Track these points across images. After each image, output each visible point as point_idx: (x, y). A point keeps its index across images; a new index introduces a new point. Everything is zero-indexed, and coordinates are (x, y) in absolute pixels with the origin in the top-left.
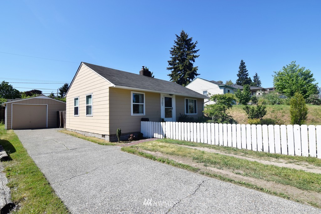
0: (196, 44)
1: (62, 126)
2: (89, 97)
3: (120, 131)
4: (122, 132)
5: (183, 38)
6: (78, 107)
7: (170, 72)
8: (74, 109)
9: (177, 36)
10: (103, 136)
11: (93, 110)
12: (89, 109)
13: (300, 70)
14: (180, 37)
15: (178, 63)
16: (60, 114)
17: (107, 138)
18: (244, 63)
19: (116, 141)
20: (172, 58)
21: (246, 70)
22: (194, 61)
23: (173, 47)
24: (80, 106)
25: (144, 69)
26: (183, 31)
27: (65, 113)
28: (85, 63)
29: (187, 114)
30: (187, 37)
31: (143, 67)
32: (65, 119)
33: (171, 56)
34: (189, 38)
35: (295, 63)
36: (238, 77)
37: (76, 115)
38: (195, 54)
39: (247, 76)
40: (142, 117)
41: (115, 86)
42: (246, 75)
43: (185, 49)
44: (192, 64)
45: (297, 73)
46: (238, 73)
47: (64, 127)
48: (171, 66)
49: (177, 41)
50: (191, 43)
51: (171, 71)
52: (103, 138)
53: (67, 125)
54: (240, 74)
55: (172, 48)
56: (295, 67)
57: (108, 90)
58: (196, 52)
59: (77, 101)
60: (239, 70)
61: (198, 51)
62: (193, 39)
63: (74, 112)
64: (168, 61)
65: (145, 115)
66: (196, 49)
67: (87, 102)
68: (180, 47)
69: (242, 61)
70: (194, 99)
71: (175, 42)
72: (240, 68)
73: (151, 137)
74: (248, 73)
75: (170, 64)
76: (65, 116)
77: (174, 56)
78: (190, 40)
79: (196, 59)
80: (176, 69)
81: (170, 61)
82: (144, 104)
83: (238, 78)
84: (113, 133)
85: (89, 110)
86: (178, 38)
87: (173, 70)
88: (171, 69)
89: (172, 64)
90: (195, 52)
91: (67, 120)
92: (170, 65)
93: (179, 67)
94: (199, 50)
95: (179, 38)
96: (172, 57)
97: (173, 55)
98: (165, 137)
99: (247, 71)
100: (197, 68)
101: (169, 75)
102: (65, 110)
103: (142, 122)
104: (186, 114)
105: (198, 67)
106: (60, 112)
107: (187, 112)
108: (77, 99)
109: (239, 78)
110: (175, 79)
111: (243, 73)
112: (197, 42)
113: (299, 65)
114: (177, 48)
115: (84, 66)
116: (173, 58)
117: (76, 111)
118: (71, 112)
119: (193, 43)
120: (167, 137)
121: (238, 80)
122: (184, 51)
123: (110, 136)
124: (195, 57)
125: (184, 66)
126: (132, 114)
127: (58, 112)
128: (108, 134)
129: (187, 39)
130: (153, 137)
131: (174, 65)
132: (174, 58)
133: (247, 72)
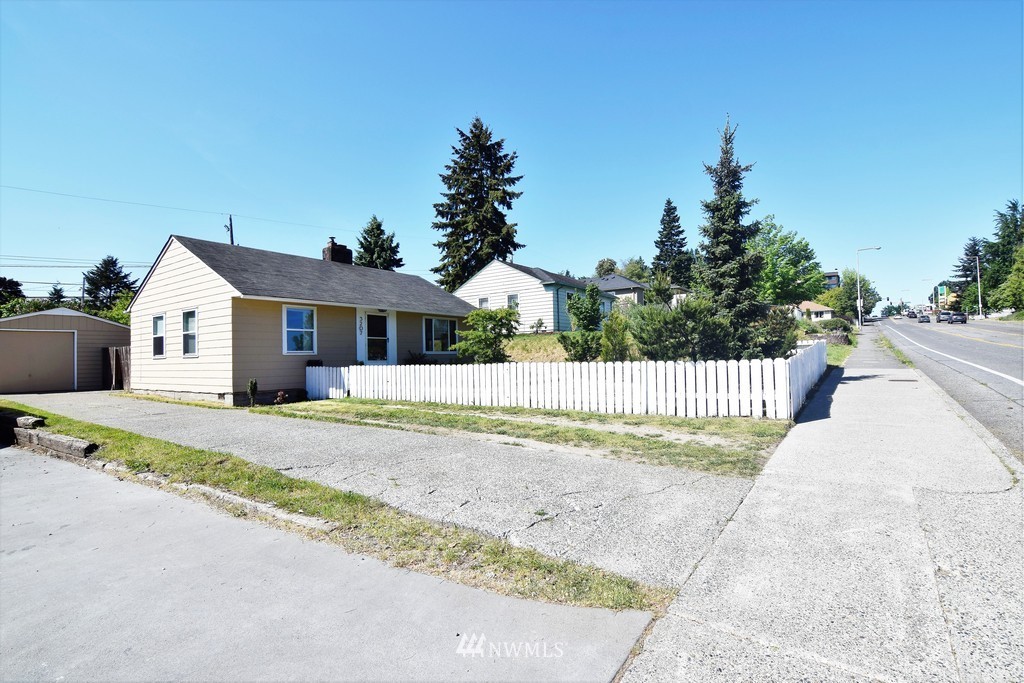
0: (512, 158)
1: (120, 386)
2: (189, 315)
3: (256, 383)
4: (260, 388)
5: (478, 142)
6: (162, 338)
7: (441, 236)
8: (152, 343)
9: (462, 134)
10: (221, 396)
11: (200, 344)
12: (190, 341)
13: (784, 240)
14: (470, 135)
15: (465, 211)
16: (111, 355)
17: (229, 400)
18: (675, 208)
19: (247, 404)
20: (447, 195)
21: (680, 229)
22: (509, 207)
23: (452, 164)
24: (169, 334)
25: (334, 244)
26: (477, 120)
27: (128, 352)
28: (180, 239)
29: (428, 353)
30: (488, 137)
31: (332, 238)
32: (128, 365)
33: (444, 189)
34: (494, 139)
35: (774, 221)
36: (659, 250)
37: (157, 356)
38: (509, 189)
39: (682, 246)
40: (308, 359)
41: (242, 296)
42: (679, 243)
43: (484, 172)
44: (501, 217)
45: (776, 246)
46: (657, 237)
47: (125, 387)
48: (444, 221)
49: (459, 146)
50: (501, 154)
51: (444, 232)
52: (221, 401)
53: (132, 380)
54: (662, 241)
55: (448, 167)
56: (774, 232)
57: (229, 304)
58: (514, 183)
59: (159, 322)
60: (660, 227)
61: (518, 179)
62: (504, 145)
63: (152, 349)
64: (435, 206)
65: (316, 353)
66: (513, 174)
67: (186, 328)
68: (471, 164)
69: (669, 202)
70: (449, 319)
71: (453, 151)
72: (663, 221)
73: (325, 397)
74: (684, 239)
75: (441, 213)
76: (128, 359)
77: (453, 191)
78: (499, 145)
79: (514, 202)
80: (458, 229)
81: (442, 205)
82: (315, 330)
83: (657, 252)
84: (242, 390)
85: (188, 344)
86: (464, 140)
87: (449, 230)
88: (443, 226)
89: (447, 213)
90: (512, 181)
91: (133, 368)
92: (439, 217)
93: (465, 222)
94: (522, 177)
95: (468, 138)
96: (448, 192)
97: (450, 188)
98: (349, 394)
99: (683, 231)
100: (515, 228)
101: (440, 245)
102: (128, 343)
103: (309, 369)
104: (424, 351)
105: (516, 225)
106: (112, 350)
107: (429, 348)
108: (161, 318)
109: (662, 251)
110: (455, 257)
111: (670, 238)
112: (515, 153)
113: (782, 227)
114: (462, 168)
115: (176, 244)
116: (451, 197)
117: (159, 346)
118: (144, 349)
119: (506, 156)
120: (352, 396)
121: (658, 258)
122: (481, 177)
123: (236, 395)
124: (513, 195)
125: (479, 221)
126: (285, 351)
127: (105, 351)
128: (231, 390)
129: (489, 143)
130: (328, 398)
131: (453, 216)
132: (453, 195)
133: (681, 236)
